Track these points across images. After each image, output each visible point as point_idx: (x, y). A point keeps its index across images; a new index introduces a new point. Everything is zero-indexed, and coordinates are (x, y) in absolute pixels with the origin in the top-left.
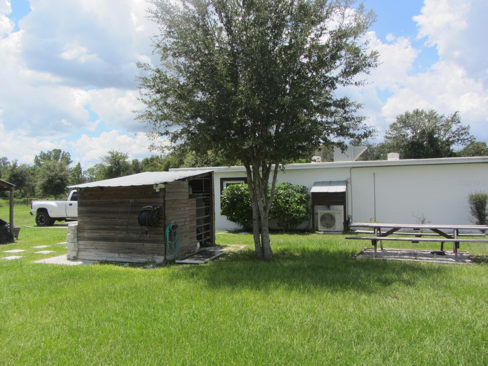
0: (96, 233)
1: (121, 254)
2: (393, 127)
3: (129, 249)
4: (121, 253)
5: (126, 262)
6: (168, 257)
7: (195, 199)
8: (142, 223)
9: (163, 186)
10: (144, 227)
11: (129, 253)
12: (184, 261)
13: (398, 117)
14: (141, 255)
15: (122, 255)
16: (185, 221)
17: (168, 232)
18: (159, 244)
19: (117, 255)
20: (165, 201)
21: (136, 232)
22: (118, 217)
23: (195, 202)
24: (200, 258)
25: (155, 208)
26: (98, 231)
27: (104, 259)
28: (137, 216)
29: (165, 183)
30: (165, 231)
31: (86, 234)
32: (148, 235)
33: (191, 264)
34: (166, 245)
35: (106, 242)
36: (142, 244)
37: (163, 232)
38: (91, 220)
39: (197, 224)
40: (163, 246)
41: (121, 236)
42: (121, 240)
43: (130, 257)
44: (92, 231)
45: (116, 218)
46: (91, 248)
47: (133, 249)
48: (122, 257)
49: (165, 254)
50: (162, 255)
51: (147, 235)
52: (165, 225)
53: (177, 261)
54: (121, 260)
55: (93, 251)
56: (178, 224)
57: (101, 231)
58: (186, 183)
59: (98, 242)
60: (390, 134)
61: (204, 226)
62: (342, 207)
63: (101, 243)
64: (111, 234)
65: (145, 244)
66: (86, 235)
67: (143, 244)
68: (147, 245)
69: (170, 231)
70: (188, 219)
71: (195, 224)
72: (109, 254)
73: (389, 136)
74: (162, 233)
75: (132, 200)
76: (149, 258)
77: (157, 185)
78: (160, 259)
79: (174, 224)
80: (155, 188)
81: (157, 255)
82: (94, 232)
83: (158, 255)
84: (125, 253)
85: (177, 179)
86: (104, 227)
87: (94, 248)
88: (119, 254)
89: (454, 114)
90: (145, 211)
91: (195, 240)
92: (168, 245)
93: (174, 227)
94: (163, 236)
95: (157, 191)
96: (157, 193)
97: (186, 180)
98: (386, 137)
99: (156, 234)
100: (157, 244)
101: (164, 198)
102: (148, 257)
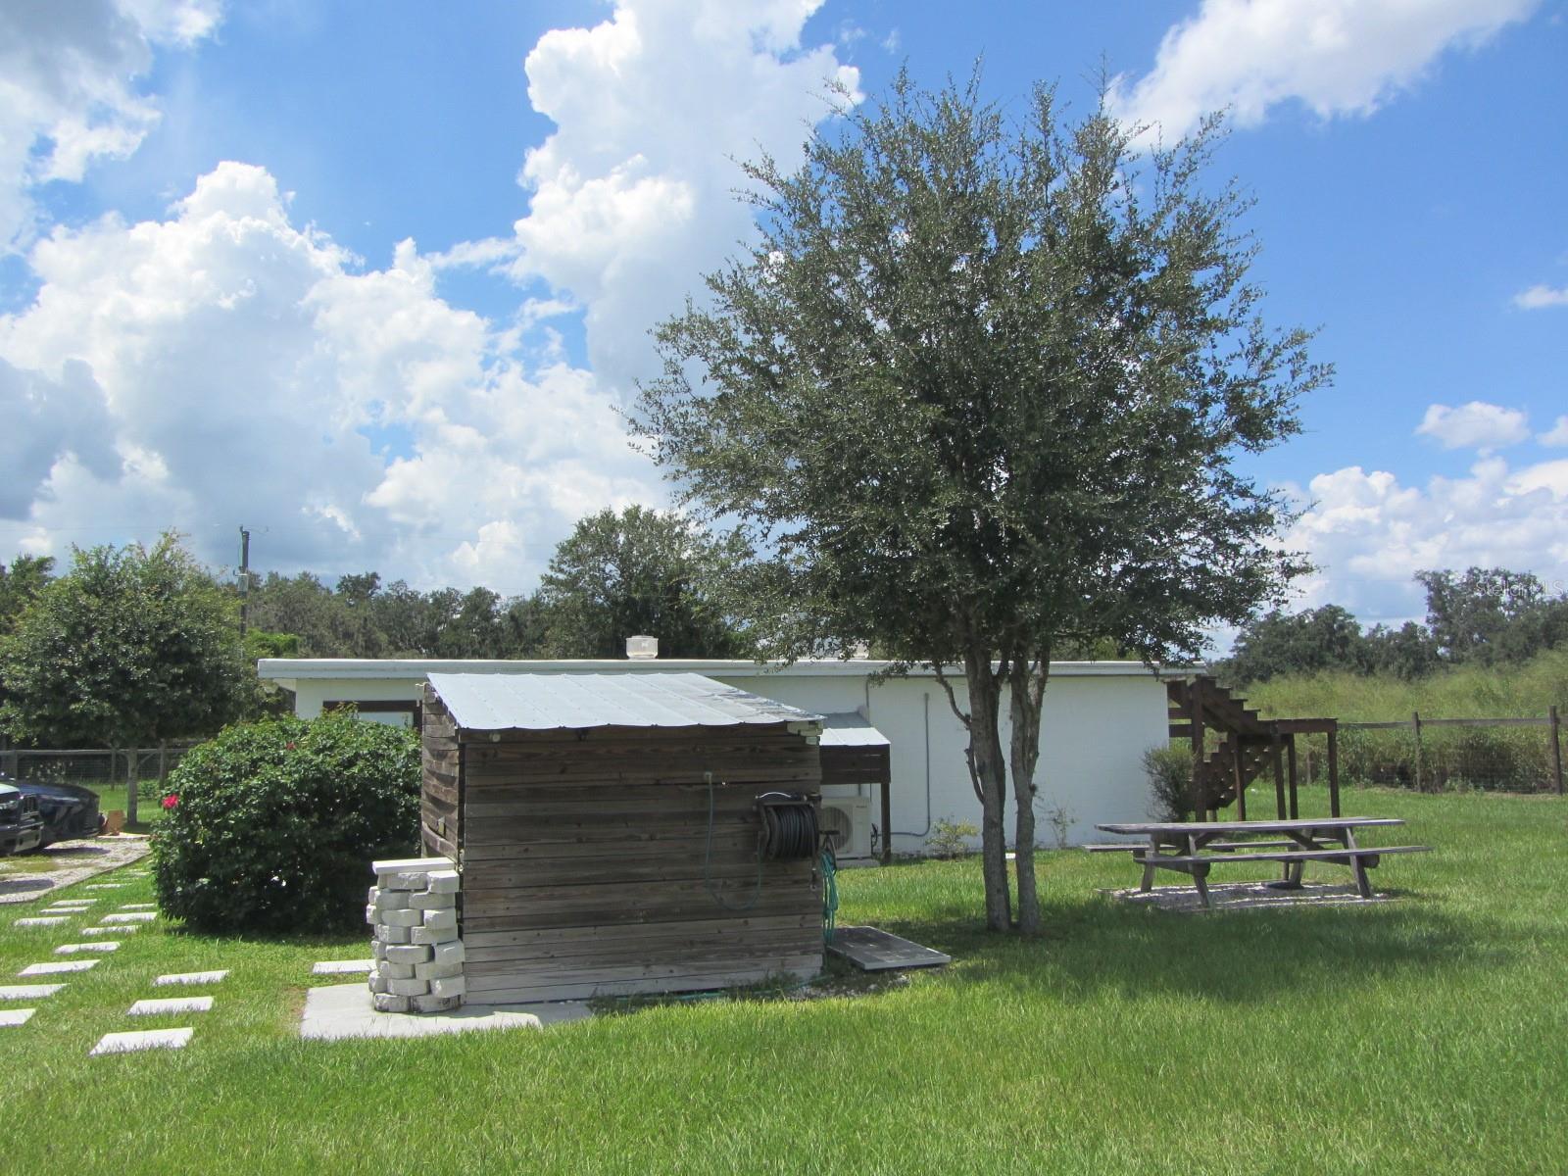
0: (551, 897)
1: (654, 967)
2: (569, 550)
3: (692, 943)
4: (658, 962)
11: (692, 958)
14: (736, 962)
15: (659, 970)
18: (808, 917)
19: (639, 971)
21: (720, 882)
22: (645, 836)
25: (805, 798)
26: (559, 891)
30: (820, 871)
31: (502, 906)
34: (824, 919)
35: (591, 930)
36: (742, 920)
37: (818, 876)
38: (526, 850)
40: (819, 920)
41: (658, 900)
42: (656, 915)
43: (694, 972)
44: (530, 891)
45: (640, 840)
46: (528, 955)
48: (662, 977)
49: (823, 950)
50: (816, 952)
53: (868, 966)
57: (573, 891)
59: (557, 931)
60: (561, 571)
63: (572, 934)
64: (617, 897)
65: (749, 920)
66: (500, 908)
67: (746, 923)
68: (759, 924)
72: (608, 970)
75: (707, 774)
78: (808, 965)
80: (802, 733)
81: (798, 952)
82: (542, 894)
83: (804, 953)
84: (674, 960)
86: (587, 874)
87: (539, 954)
88: (647, 966)
94: (821, 889)
95: (812, 741)
98: (550, 581)
99: (796, 882)
102: (765, 965)
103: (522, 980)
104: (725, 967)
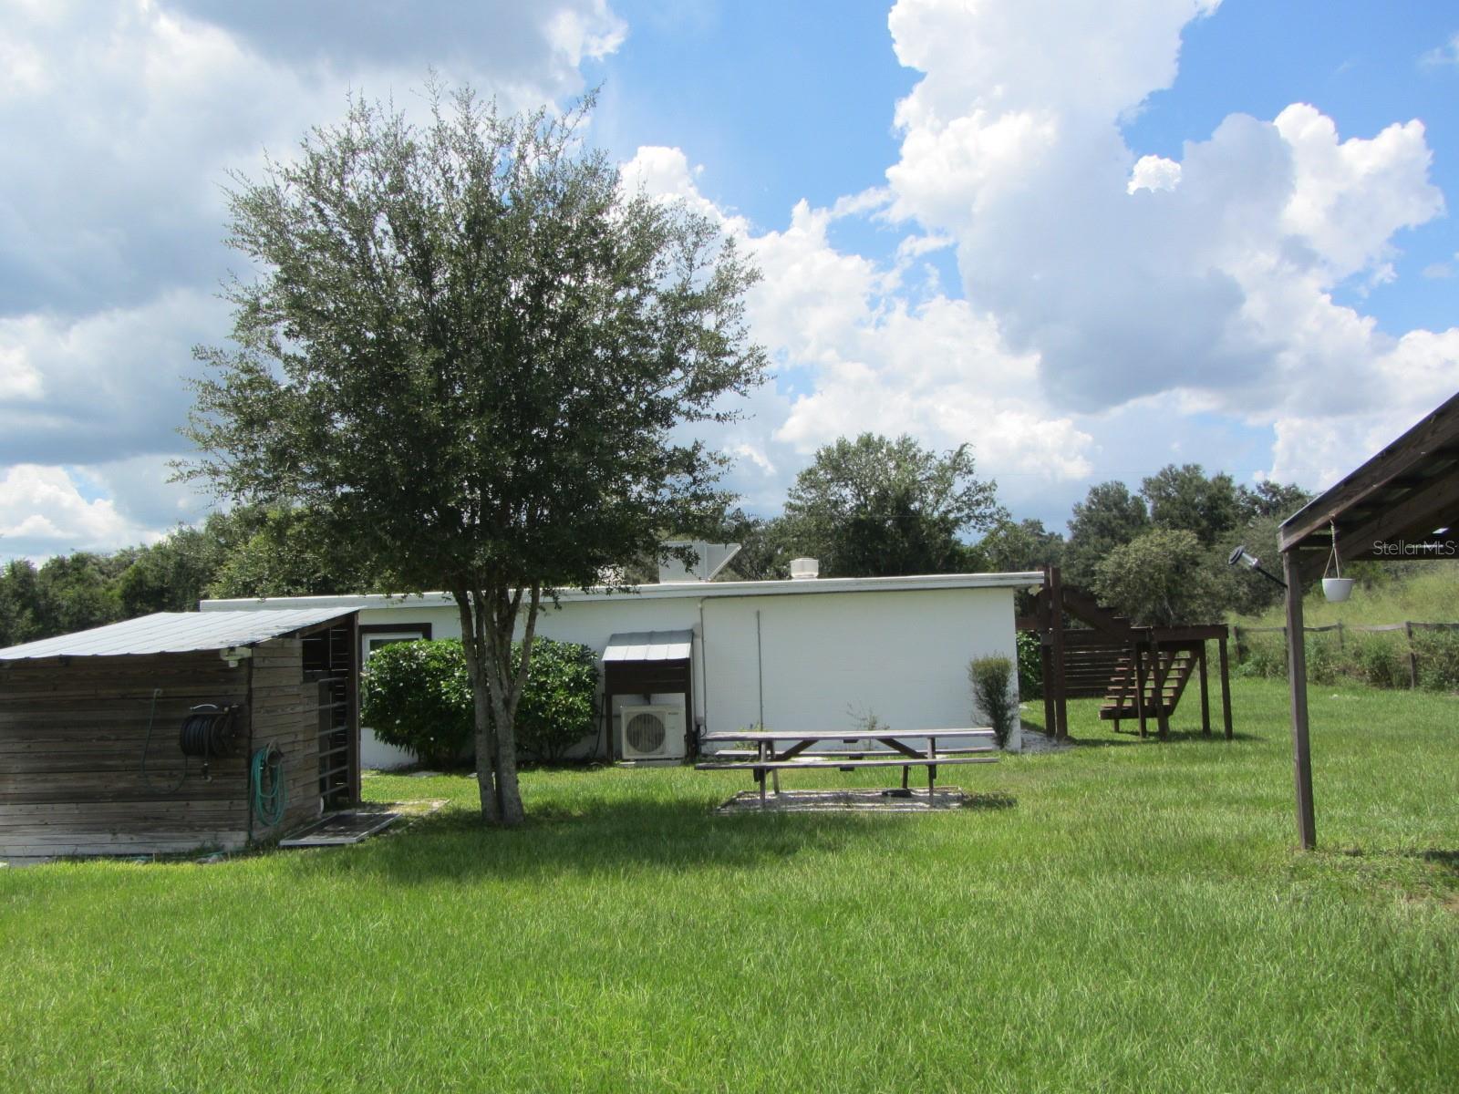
0: (45, 781)
1: (119, 835)
2: (808, 479)
3: (146, 819)
4: (122, 831)
5: (139, 855)
6: (256, 835)
7: (317, 684)
8: (190, 748)
9: (247, 653)
10: (191, 760)
11: (146, 830)
12: (304, 841)
13: (819, 453)
14: (181, 834)
15: (123, 838)
16: (294, 742)
17: (258, 768)
18: (235, 802)
19: (109, 837)
20: (250, 690)
21: (167, 772)
23: (316, 692)
24: (342, 831)
25: (226, 709)
26: (51, 777)
27: (69, 850)
28: (175, 731)
29: (252, 645)
30: (249, 765)
31: (13, 786)
32: (210, 778)
33: (321, 846)
34: (252, 804)
35: (74, 806)
36: (184, 803)
37: (245, 770)
38: (29, 747)
39: (321, 751)
40: (244, 805)
41: (122, 785)
42: (120, 796)
43: (149, 840)
44: (30, 776)
45: (110, 740)
46: (30, 822)
47: (158, 818)
48: (124, 842)
49: (250, 828)
50: (241, 830)
51: (206, 778)
52: (250, 751)
53: (283, 843)
54: (123, 849)
55: (35, 831)
56: (283, 750)
57: (61, 776)
58: (297, 643)
59: (50, 806)
60: (799, 498)
61: (331, 756)
62: (681, 697)
63: (60, 808)
64: (93, 782)
65: (191, 803)
66: (11, 788)
67: (188, 804)
68: (199, 806)
69: (265, 766)
70: (301, 737)
71: (316, 749)
72: (84, 836)
73: (798, 503)
74: (241, 774)
75: (156, 690)
76: (206, 838)
77: (232, 649)
78: (238, 839)
79: (274, 749)
80: (226, 659)
81: (226, 829)
82: (39, 779)
83: (231, 830)
84: (132, 831)
85: (277, 632)
86: (70, 764)
87: (37, 822)
88: (114, 834)
89: (957, 449)
90: (195, 717)
91: (315, 790)
92: (259, 803)
93: (275, 756)
94: (246, 781)
95: (233, 664)
96: (233, 670)
97: (298, 635)
98: (790, 506)
99: (227, 774)
100: (228, 802)
101: (249, 682)
102: (202, 837)
103: (23, 840)
104: (173, 838)
